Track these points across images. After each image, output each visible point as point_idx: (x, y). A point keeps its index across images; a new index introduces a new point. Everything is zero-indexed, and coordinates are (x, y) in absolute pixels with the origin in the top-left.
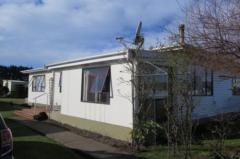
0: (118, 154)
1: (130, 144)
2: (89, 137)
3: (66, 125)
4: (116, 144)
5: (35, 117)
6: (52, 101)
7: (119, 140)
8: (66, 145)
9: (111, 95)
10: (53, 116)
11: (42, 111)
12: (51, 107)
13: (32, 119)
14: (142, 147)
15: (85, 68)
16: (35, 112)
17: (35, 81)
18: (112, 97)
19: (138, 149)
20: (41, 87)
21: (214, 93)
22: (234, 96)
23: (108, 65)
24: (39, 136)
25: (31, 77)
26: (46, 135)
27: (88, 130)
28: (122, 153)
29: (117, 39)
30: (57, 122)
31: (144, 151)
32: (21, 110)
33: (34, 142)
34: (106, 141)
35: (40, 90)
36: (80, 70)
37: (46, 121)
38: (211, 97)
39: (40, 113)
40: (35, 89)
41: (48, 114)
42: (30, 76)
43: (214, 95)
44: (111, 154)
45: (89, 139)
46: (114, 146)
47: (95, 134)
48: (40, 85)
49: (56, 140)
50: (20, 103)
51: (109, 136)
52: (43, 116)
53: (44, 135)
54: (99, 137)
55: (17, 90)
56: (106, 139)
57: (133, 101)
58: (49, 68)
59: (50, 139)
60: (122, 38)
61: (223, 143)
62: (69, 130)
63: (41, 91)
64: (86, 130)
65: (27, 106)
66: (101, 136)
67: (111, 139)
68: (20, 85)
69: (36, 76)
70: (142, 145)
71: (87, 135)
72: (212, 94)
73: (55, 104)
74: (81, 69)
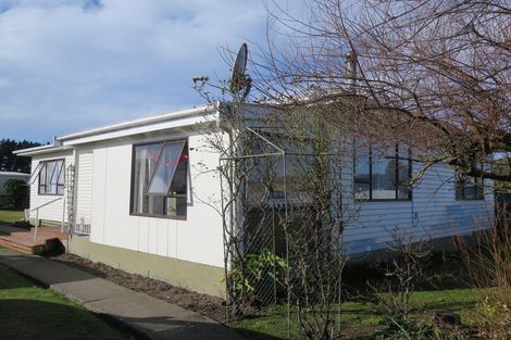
0: (192, 323)
1: (224, 304)
2: (143, 290)
3: (99, 264)
4: (195, 302)
5: (36, 249)
6: (72, 215)
7: (204, 295)
8: (89, 307)
9: (189, 201)
10: (73, 247)
11: (53, 236)
12: (70, 228)
13: (29, 252)
14: (248, 309)
15: (139, 142)
16: (37, 238)
17: (43, 173)
18: (192, 205)
19: (239, 313)
20: (58, 185)
21: (414, 195)
22: (459, 203)
23: (183, 136)
24: (34, 289)
25: (35, 163)
26: (51, 286)
27: (144, 275)
28: (202, 321)
29: (195, 80)
30: (83, 260)
31: (250, 317)
32: (8, 234)
33: (18, 300)
34: (176, 297)
35: (54, 191)
36: (128, 148)
37: (60, 258)
38: (408, 204)
39: (48, 241)
40: (43, 188)
41: (64, 243)
42: (33, 162)
43: (414, 200)
44: (178, 322)
45: (141, 294)
46: (191, 307)
47: (156, 283)
48: (54, 181)
49: (69, 296)
50: (13, 221)
51: (184, 286)
52: (54, 248)
53: (45, 286)
54: (163, 290)
55: (12, 193)
56: (177, 292)
57: (224, 212)
58: (65, 143)
59: (57, 295)
60: (207, 79)
61: (408, 297)
62: (103, 276)
63: (57, 194)
64: (140, 276)
65: (26, 226)
66: (168, 287)
67: (188, 292)
68: (17, 181)
69: (46, 162)
70: (248, 304)
71: (139, 286)
72: (410, 198)
73: (78, 222)
74: (131, 146)
